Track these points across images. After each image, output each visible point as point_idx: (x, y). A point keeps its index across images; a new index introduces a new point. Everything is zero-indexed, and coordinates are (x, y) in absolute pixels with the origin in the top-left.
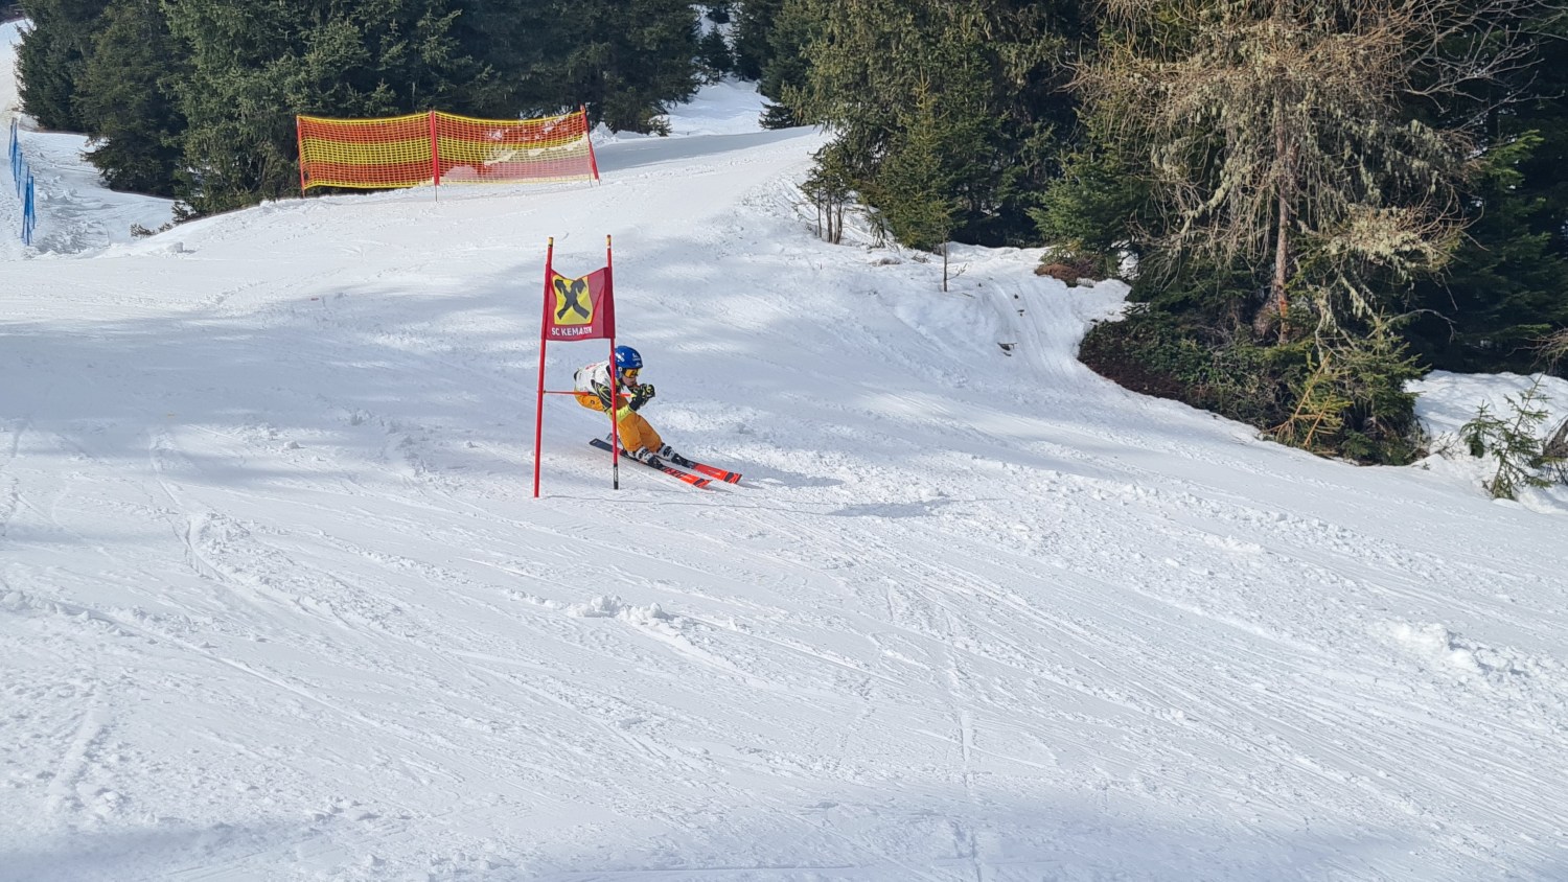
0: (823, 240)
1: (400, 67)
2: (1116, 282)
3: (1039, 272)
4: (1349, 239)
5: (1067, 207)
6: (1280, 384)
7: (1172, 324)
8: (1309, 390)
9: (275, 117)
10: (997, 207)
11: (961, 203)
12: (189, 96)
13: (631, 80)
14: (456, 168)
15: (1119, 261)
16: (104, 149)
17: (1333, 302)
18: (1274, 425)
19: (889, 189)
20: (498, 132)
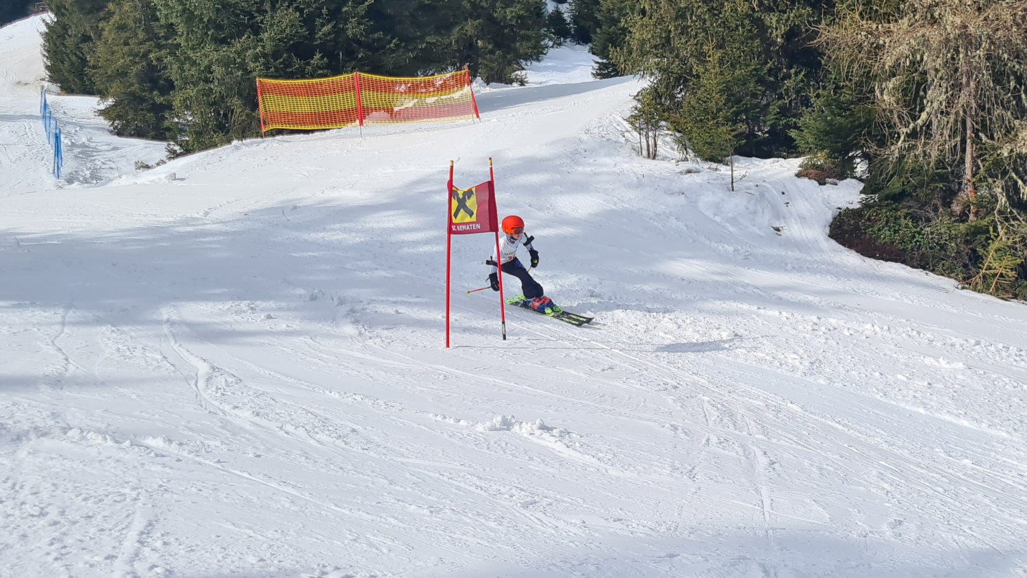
0: (644, 157)
1: (330, 41)
2: (854, 181)
3: (799, 175)
4: (1016, 145)
5: (817, 128)
6: (971, 249)
7: (894, 209)
8: (992, 252)
9: (240, 80)
10: (766, 130)
11: (742, 127)
12: (175, 66)
13: (498, 46)
14: (374, 113)
15: (855, 166)
16: (111, 106)
17: (1006, 189)
18: (968, 278)
19: (688, 119)
20: (403, 86)
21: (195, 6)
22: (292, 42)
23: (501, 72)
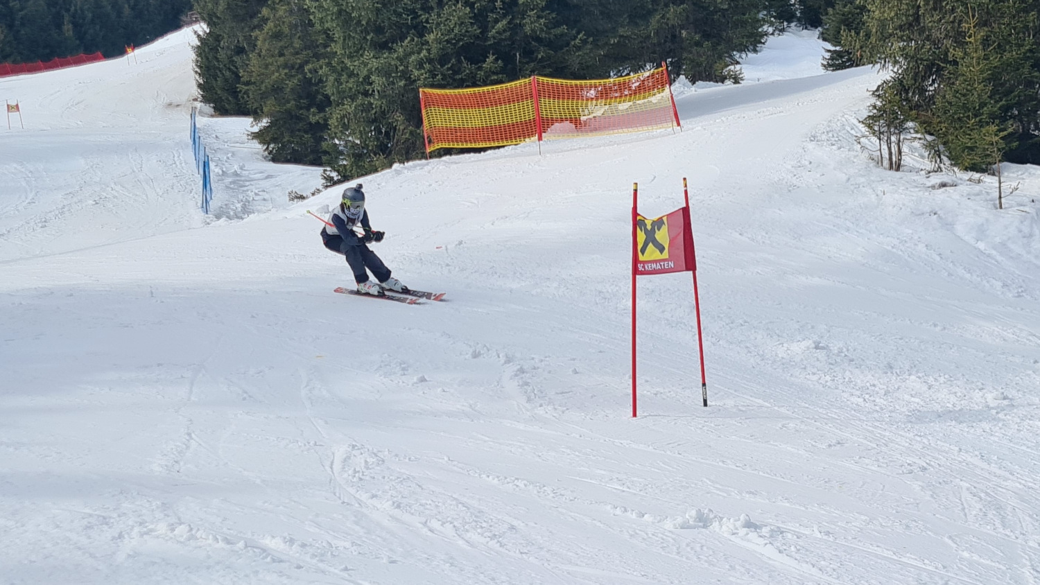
0: (885, 169)
1: (505, 40)
9: (402, 91)
12: (331, 78)
13: (707, 36)
14: (556, 124)
16: (266, 128)
19: (943, 118)
20: (592, 92)
21: (352, 6)
22: (461, 43)
23: (711, 67)
